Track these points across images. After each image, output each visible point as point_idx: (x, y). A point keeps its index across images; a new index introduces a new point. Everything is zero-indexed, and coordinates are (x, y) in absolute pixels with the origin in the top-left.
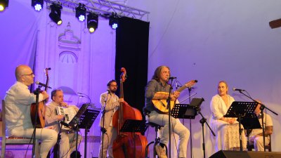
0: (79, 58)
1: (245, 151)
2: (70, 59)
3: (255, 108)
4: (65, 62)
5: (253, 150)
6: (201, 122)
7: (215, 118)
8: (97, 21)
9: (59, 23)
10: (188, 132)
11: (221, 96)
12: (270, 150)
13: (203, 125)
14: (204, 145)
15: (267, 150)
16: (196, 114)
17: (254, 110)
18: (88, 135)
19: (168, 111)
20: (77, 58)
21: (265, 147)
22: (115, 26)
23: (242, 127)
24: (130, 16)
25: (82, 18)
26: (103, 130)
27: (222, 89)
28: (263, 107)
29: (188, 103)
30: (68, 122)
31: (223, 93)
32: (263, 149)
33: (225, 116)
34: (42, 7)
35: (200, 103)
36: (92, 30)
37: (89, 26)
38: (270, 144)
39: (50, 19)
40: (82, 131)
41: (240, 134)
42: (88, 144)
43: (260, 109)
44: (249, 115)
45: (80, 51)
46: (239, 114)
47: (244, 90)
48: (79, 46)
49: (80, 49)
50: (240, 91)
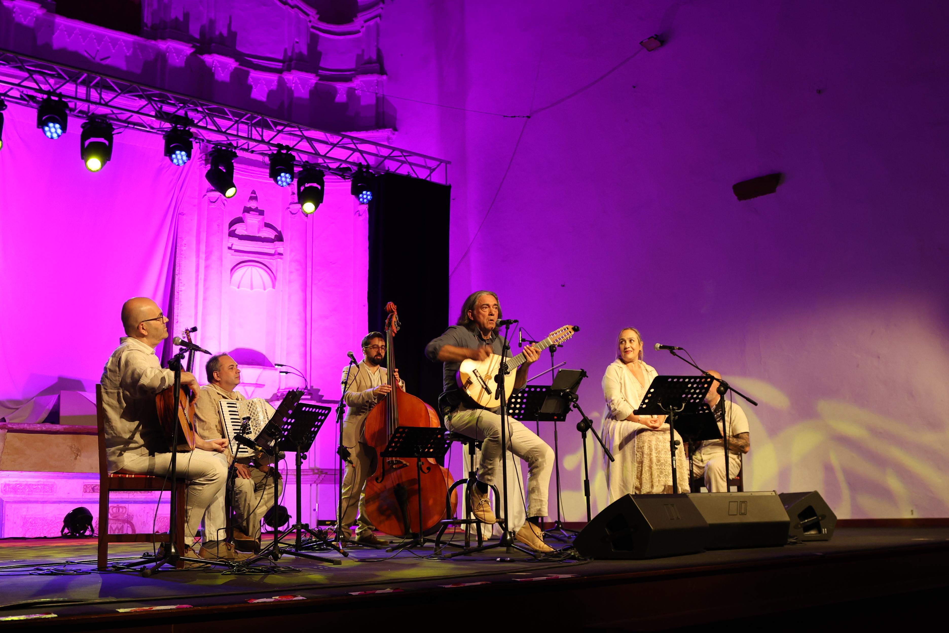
0: (279, 276)
1: (684, 495)
2: (257, 281)
3: (707, 389)
4: (245, 289)
5: (704, 490)
6: (579, 428)
7: (614, 416)
8: (322, 184)
9: (231, 192)
10: (550, 453)
11: (624, 362)
12: (740, 489)
13: (584, 437)
14: (587, 483)
15: (734, 489)
16: (567, 410)
17: (704, 395)
18: (303, 467)
19: (498, 403)
20: (274, 279)
21: (730, 483)
22: (366, 196)
23: (677, 437)
24: (404, 170)
25: (285, 178)
26: (343, 453)
27: (628, 345)
28: (724, 388)
29: (549, 382)
30: (252, 437)
31: (630, 356)
32: (723, 486)
33: (636, 412)
34: (189, 156)
35: (578, 383)
36: (309, 207)
37: (302, 198)
38: (740, 474)
39: (207, 184)
40: (290, 456)
41: (673, 455)
42: (304, 487)
43: (719, 391)
44: (692, 407)
45: (281, 259)
46: (671, 406)
47: (679, 349)
48: (278, 247)
49: (280, 256)
50: (671, 349)
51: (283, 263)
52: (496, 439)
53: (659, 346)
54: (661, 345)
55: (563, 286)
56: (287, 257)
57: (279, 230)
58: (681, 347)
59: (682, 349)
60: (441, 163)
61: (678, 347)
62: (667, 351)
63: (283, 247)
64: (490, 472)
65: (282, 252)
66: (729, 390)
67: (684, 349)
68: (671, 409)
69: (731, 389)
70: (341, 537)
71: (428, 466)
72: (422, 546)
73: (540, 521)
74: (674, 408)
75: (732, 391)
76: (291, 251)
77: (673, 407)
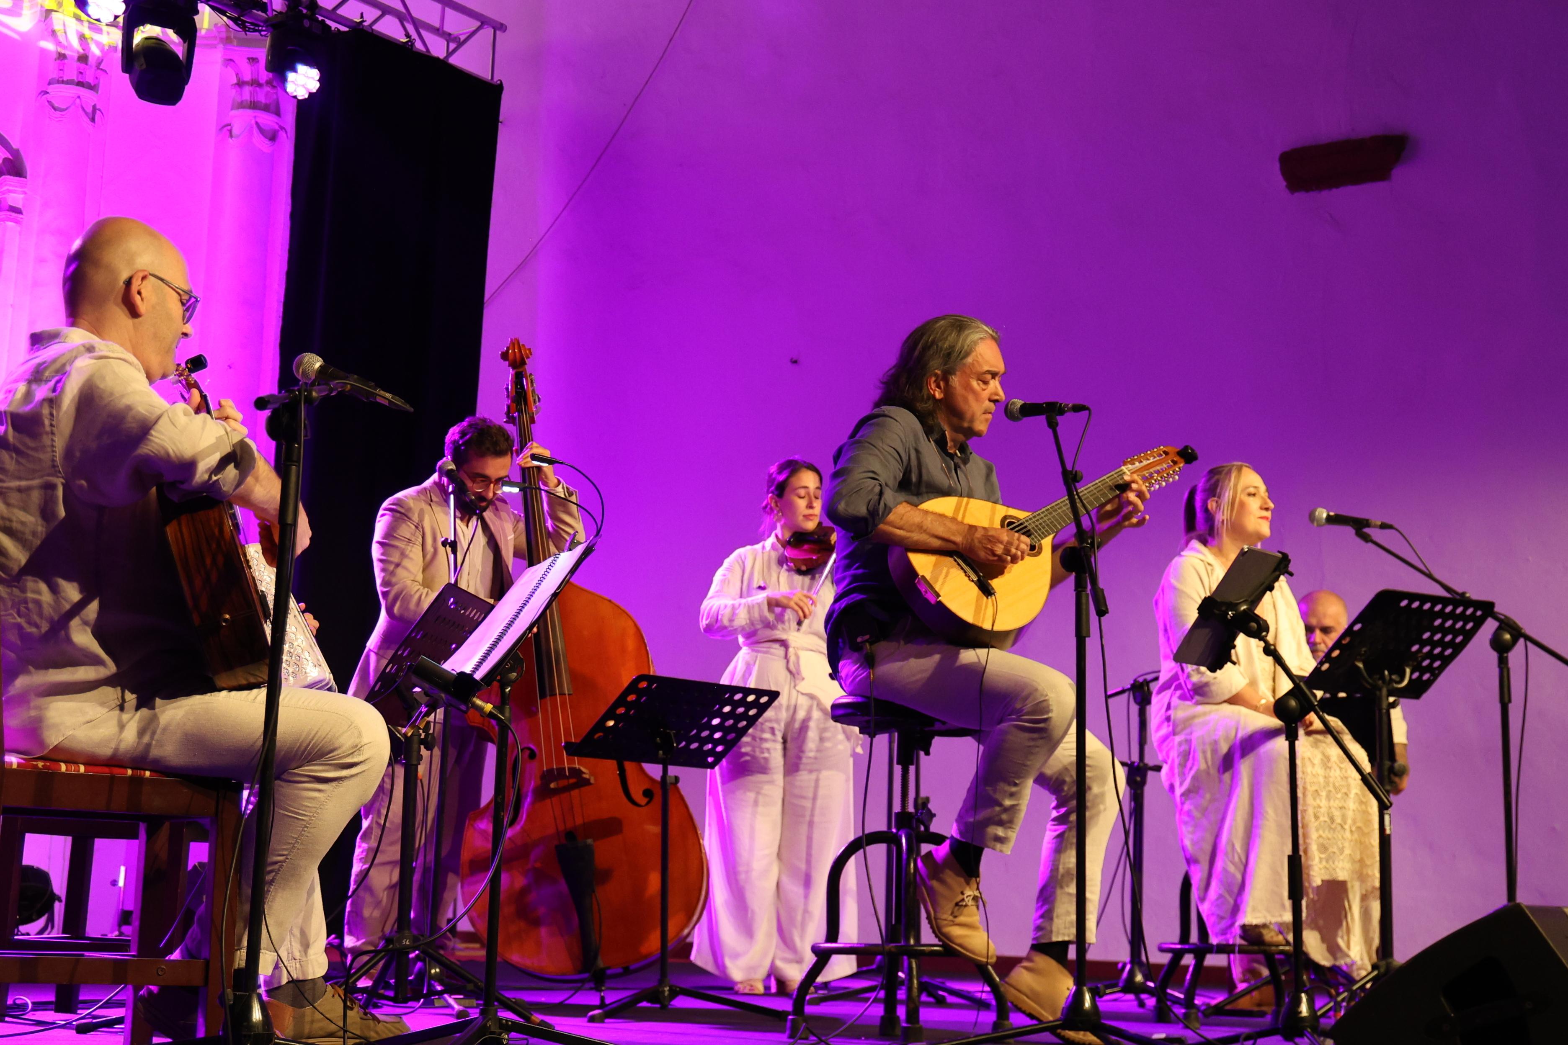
28: (1509, 635)
43: (1496, 643)
45: (17, 222)
46: (1386, 672)
47: (1384, 526)
48: (10, 191)
49: (14, 215)
50: (1360, 526)
51: (20, 233)
52: (1041, 725)
53: (1325, 515)
54: (1332, 514)
55: (795, 362)
56: (34, 219)
57: (14, 147)
58: (1388, 521)
59: (1390, 527)
60: (483, 23)
61: (1379, 523)
62: (1349, 531)
63: (25, 193)
64: (1004, 817)
65: (19, 205)
66: (1522, 641)
67: (1396, 526)
68: (1387, 678)
69: (1528, 638)
70: (433, 971)
71: (646, 786)
72: (663, 1007)
73: (1072, 954)
74: (1393, 677)
75: (1529, 644)
76: (46, 205)
77: (1390, 674)
